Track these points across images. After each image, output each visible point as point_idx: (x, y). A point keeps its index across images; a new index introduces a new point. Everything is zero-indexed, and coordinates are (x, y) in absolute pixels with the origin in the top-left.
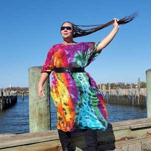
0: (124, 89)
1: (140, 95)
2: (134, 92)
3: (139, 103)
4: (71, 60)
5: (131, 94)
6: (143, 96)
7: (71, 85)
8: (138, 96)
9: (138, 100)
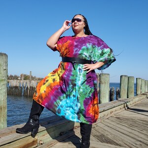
0: (15, 80)
1: (30, 87)
2: (25, 84)
3: (28, 94)
4: (77, 51)
5: (21, 86)
6: (33, 87)
7: (65, 76)
8: (29, 87)
9: (29, 91)
